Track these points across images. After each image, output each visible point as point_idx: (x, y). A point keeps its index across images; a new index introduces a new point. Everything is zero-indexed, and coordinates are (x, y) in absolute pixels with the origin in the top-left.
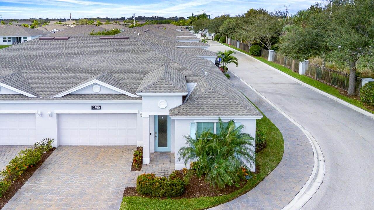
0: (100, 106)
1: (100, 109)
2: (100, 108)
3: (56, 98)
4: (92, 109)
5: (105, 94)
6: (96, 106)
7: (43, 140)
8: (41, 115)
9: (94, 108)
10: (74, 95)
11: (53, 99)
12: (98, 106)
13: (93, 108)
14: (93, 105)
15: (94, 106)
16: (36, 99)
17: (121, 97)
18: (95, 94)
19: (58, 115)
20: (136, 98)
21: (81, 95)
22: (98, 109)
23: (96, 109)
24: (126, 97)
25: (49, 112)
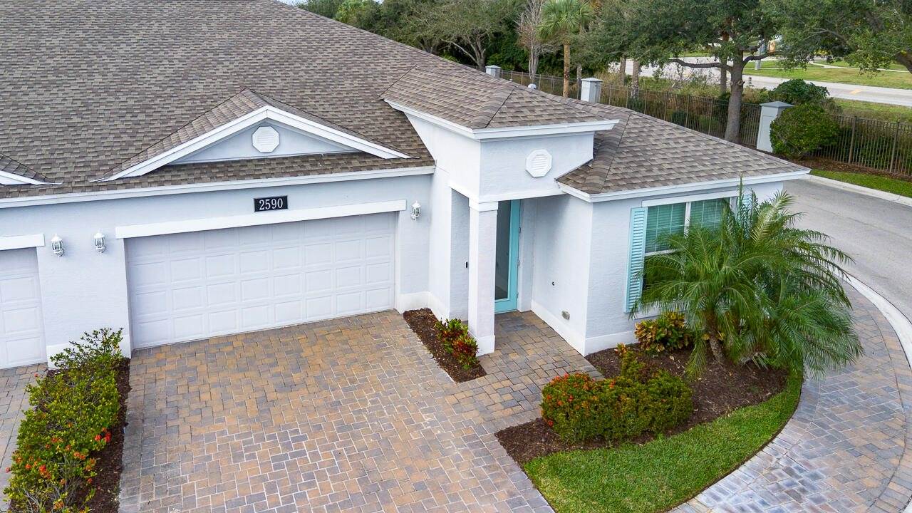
0: (285, 199)
1: (285, 207)
2: (284, 203)
3: (126, 182)
4: (257, 209)
5: (298, 157)
6: (271, 199)
7: (85, 337)
8: (62, 249)
9: (265, 206)
10: (185, 165)
11: (112, 186)
12: (277, 198)
13: (258, 205)
14: (257, 197)
15: (264, 199)
16: (42, 190)
17: (356, 163)
18: (259, 160)
19: (127, 241)
20: (402, 161)
21: (213, 165)
22: (277, 208)
23: (271, 209)
24: (369, 162)
25: (99, 236)
